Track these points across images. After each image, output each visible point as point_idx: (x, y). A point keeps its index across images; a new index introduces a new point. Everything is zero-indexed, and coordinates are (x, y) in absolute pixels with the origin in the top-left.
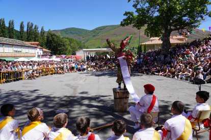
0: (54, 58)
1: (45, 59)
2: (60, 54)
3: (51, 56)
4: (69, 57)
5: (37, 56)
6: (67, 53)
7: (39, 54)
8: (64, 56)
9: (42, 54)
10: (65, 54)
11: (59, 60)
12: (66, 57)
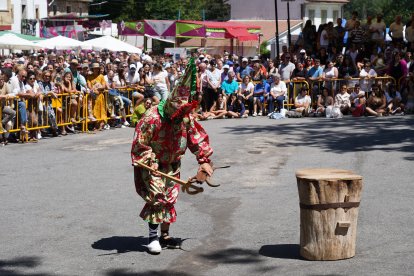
0: (109, 38)
1: (60, 42)
2: (139, 14)
3: (92, 24)
4: (192, 33)
5: (17, 26)
6: (181, 10)
7: (31, 16)
8: (160, 25)
9: (44, 14)
10: (168, 15)
11: (132, 46)
12: (170, 32)
